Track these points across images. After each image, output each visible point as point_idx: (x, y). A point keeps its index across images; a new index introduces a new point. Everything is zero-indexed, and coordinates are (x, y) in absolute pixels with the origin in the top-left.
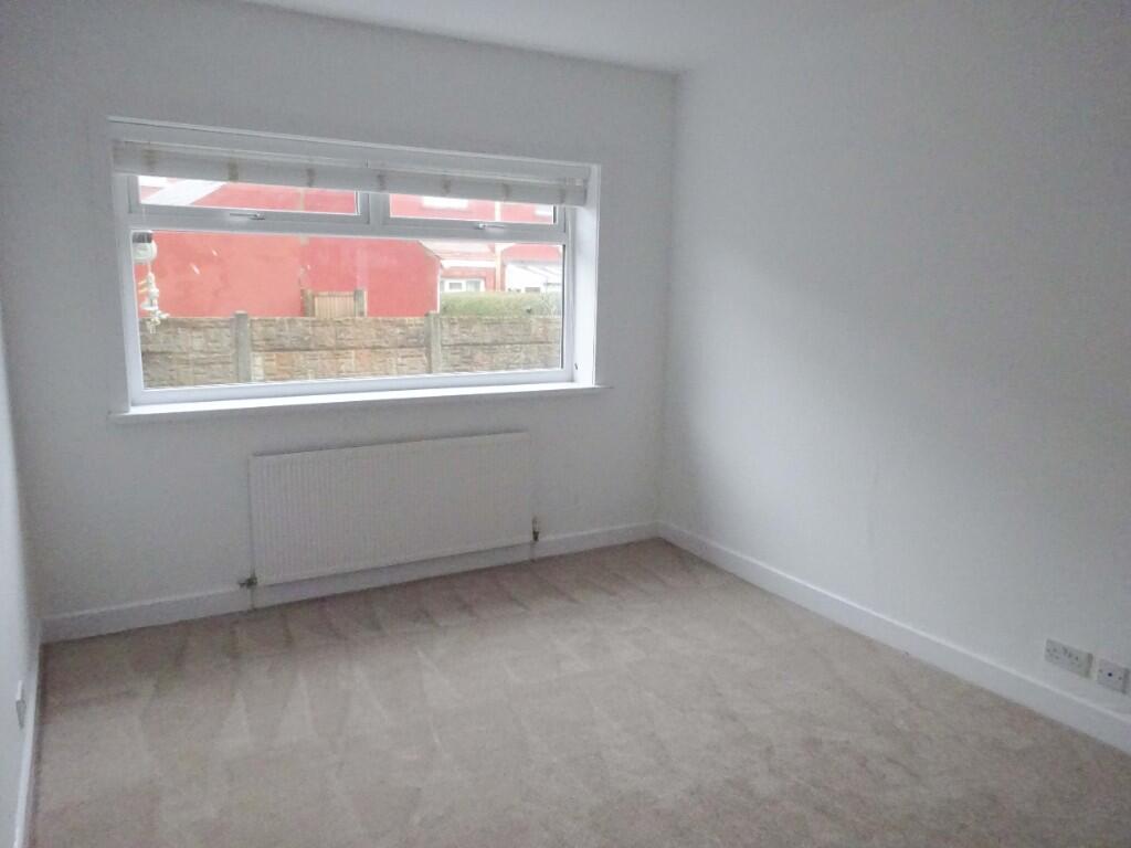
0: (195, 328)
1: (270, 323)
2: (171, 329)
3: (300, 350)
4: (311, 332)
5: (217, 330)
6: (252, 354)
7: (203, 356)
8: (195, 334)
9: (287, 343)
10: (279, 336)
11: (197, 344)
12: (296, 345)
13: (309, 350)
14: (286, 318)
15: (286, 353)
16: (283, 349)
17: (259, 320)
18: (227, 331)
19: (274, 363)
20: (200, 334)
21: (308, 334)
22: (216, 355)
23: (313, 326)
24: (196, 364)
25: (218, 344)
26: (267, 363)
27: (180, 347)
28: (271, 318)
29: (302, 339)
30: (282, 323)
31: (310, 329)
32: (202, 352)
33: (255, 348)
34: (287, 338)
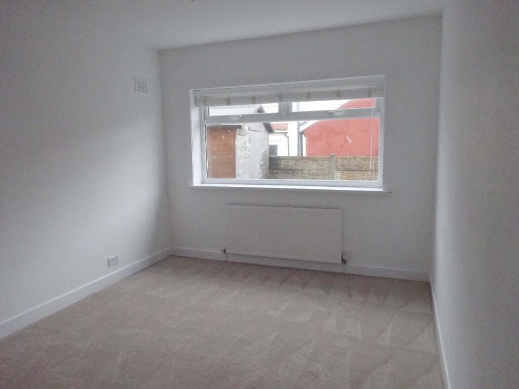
0: (314, 160)
1: (343, 159)
2: (305, 161)
3: (357, 171)
4: (363, 163)
5: (322, 161)
6: (336, 172)
7: (315, 171)
8: (314, 163)
9: (352, 168)
10: (349, 165)
11: (314, 167)
12: (355, 169)
13: (361, 171)
14: (352, 157)
15: (351, 172)
16: (349, 170)
17: (340, 158)
18: (327, 162)
19: (345, 176)
20: (316, 162)
21: (362, 164)
22: (321, 171)
23: (364, 160)
24: (313, 175)
25: (322, 167)
26: (343, 176)
27: (308, 168)
28: (345, 156)
29: (359, 166)
30: (350, 159)
31: (363, 162)
32: (316, 170)
33: (338, 169)
34: (352, 166)
